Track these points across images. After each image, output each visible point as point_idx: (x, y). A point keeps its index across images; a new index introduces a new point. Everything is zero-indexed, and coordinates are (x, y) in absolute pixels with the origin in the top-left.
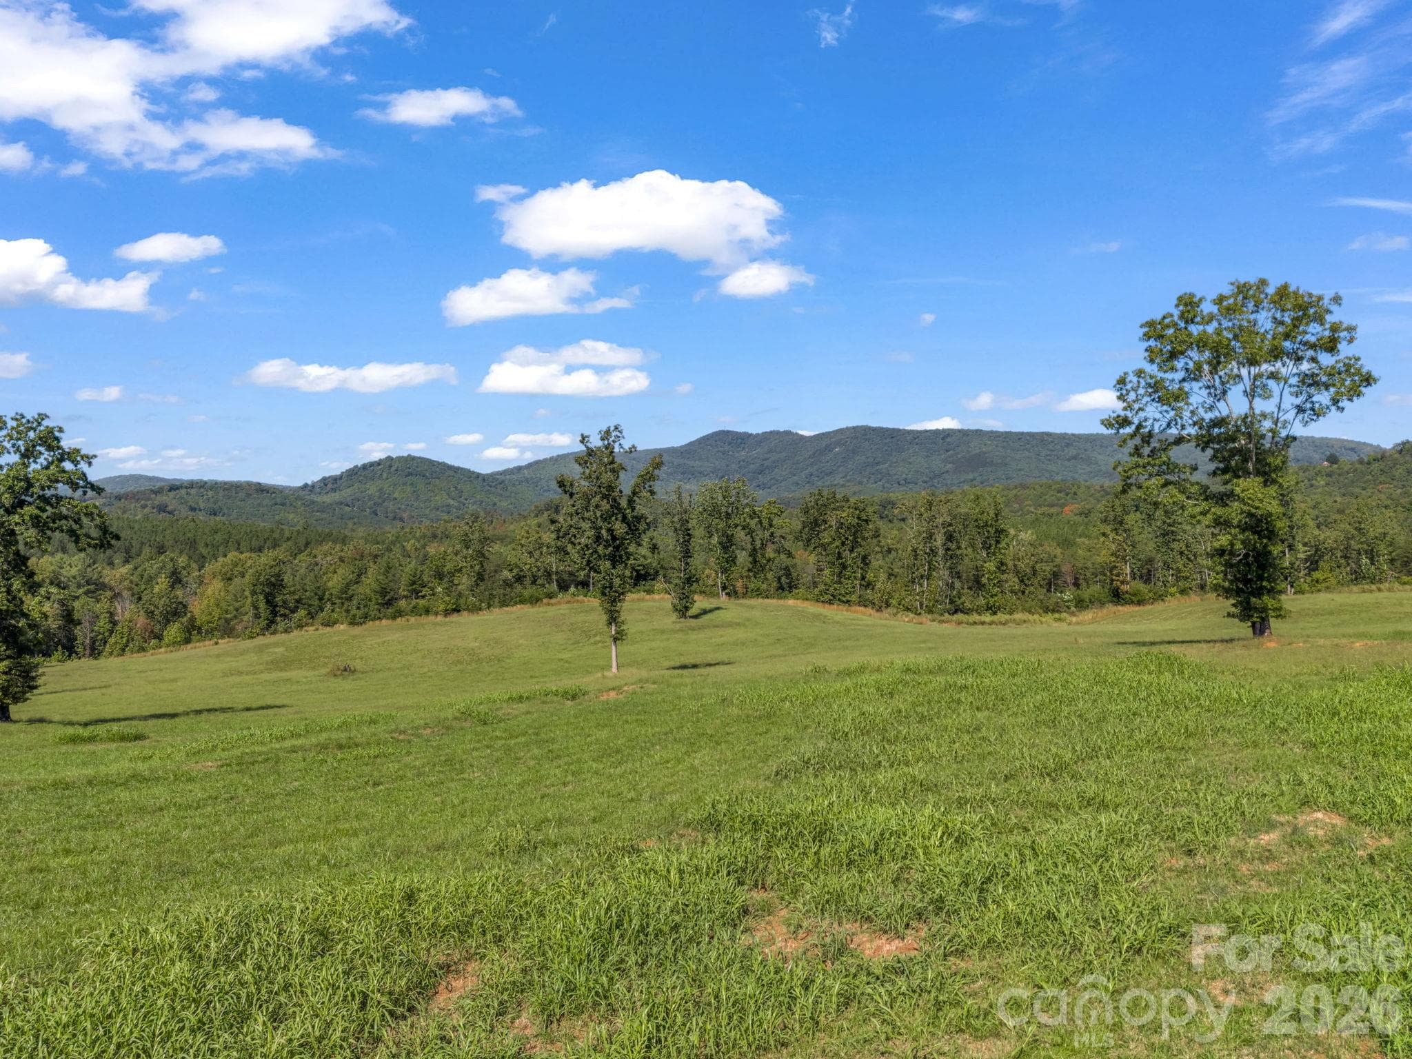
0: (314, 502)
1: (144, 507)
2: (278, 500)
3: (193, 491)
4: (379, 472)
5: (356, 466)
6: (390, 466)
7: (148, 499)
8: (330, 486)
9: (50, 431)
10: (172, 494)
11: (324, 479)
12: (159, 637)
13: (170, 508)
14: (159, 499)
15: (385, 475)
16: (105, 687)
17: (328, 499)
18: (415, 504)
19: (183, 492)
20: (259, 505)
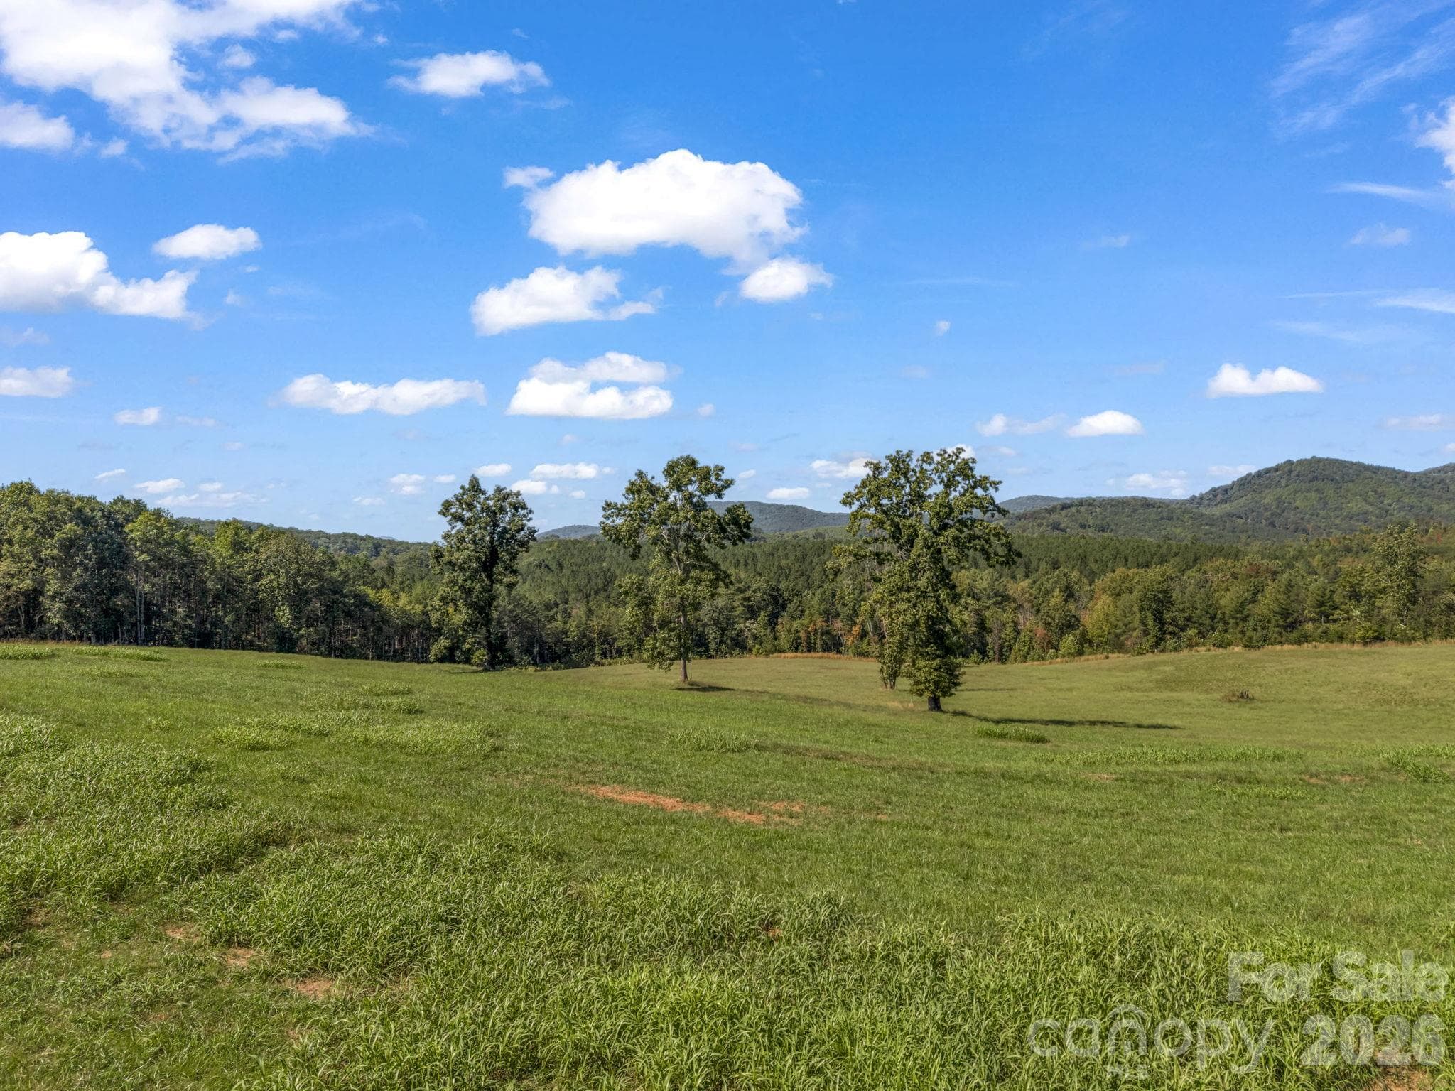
0: (1202, 515)
1: (1040, 525)
2: (1165, 514)
3: (1083, 509)
4: (1277, 479)
5: (1249, 475)
6: (1290, 471)
7: (1044, 518)
8: (1220, 497)
9: (966, 462)
10: (1064, 513)
11: (1214, 490)
12: (1057, 648)
13: (1062, 526)
14: (1054, 517)
15: (1283, 482)
16: (1012, 689)
17: (1217, 511)
18: (1322, 513)
19: (1074, 509)
20: (1145, 520)
